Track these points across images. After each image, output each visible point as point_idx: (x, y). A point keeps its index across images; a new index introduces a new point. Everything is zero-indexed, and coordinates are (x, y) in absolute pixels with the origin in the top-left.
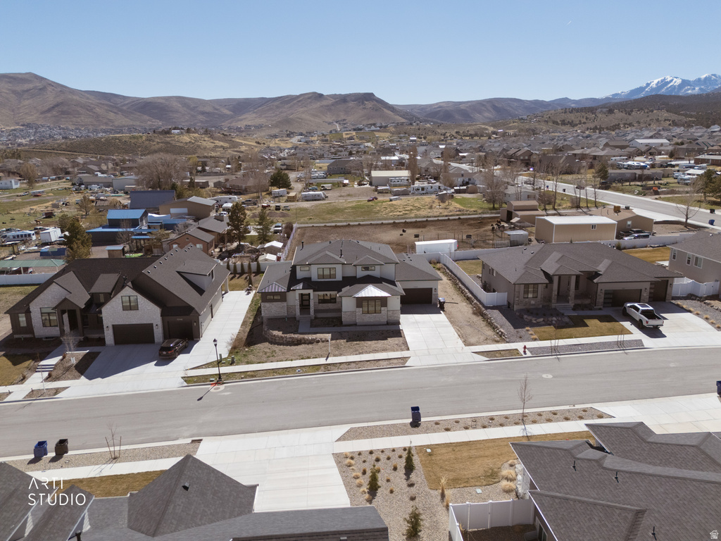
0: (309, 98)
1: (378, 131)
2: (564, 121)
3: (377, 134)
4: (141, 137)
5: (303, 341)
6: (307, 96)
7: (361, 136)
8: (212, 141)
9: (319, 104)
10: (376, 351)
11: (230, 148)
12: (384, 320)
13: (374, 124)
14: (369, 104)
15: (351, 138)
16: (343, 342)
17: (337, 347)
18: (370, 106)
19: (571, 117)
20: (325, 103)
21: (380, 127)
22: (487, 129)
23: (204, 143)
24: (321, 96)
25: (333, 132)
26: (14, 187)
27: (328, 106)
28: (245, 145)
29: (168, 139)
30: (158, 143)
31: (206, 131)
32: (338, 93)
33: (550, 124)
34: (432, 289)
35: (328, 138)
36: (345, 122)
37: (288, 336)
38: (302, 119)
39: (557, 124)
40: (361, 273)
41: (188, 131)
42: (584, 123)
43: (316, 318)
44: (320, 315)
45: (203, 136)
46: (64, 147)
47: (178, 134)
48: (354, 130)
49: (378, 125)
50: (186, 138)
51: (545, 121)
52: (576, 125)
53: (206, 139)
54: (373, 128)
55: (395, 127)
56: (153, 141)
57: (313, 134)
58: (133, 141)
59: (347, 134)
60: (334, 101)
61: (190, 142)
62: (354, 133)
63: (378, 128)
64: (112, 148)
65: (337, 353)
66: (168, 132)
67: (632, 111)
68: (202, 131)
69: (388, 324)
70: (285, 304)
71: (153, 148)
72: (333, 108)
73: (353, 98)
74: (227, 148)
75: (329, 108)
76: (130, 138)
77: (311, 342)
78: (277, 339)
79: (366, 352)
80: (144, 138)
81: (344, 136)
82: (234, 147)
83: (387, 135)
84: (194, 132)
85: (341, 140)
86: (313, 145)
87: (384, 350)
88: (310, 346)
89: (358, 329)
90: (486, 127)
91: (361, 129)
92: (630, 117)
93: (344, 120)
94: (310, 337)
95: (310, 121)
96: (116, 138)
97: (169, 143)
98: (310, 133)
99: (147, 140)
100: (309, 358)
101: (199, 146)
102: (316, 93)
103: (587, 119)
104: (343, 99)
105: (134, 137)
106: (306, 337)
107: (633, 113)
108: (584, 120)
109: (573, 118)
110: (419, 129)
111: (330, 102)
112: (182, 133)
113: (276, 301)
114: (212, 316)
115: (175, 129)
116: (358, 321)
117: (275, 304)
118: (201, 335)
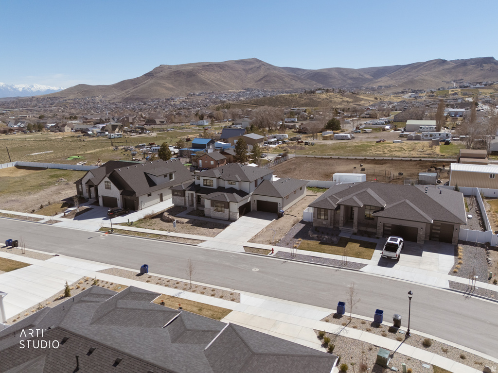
0: (433, 64)
1: (483, 88)
3: (481, 91)
4: (296, 95)
6: (432, 62)
7: (466, 92)
8: (342, 97)
9: (441, 68)
11: (353, 102)
13: (480, 83)
14: (487, 67)
15: (453, 94)
16: (190, 225)
17: (183, 227)
18: (488, 67)
20: (446, 67)
23: (335, 99)
24: (444, 61)
25: (441, 89)
26: (205, 124)
27: (449, 69)
28: (365, 100)
29: (312, 97)
30: (305, 99)
31: (340, 91)
32: (460, 59)
34: (277, 203)
35: (435, 94)
36: (462, 81)
37: (168, 216)
38: (424, 80)
41: (328, 91)
43: (197, 209)
45: (337, 94)
46: (253, 102)
47: (320, 93)
48: (460, 87)
50: (324, 96)
53: (338, 96)
56: (303, 98)
57: (422, 91)
58: (291, 98)
59: (452, 91)
60: (455, 65)
61: (326, 98)
62: (459, 90)
63: (483, 86)
64: (278, 103)
65: (179, 230)
66: (313, 92)
68: (337, 91)
70: (183, 198)
71: (302, 102)
72: (453, 70)
73: (473, 62)
74: (351, 102)
75: (449, 71)
76: (290, 96)
78: (164, 217)
80: (297, 96)
81: (450, 93)
82: (356, 102)
84: (331, 92)
85: (446, 95)
86: (420, 100)
91: (466, 87)
93: (462, 79)
94: (177, 219)
96: (281, 97)
97: (312, 99)
98: (421, 91)
99: (299, 97)
101: (331, 101)
102: (440, 59)
104: (463, 63)
105: (292, 96)
111: (451, 66)
112: (323, 92)
113: (179, 196)
114: (162, 200)
115: (319, 89)
116: (212, 215)
117: (178, 197)
118: (140, 209)
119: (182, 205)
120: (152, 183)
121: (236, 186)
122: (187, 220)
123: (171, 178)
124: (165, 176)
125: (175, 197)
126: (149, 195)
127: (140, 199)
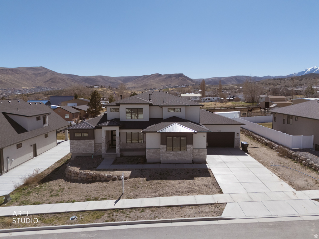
0: (155, 76)
2: (270, 83)
5: (98, 178)
6: (154, 75)
8: (111, 91)
9: (159, 78)
10: (180, 193)
12: (190, 159)
14: (181, 78)
15: (172, 91)
16: (141, 180)
17: (134, 187)
18: (182, 79)
19: (273, 82)
20: (162, 78)
21: (186, 86)
22: (234, 87)
23: (108, 92)
24: (160, 75)
25: (165, 88)
27: (163, 79)
29: (92, 90)
31: (110, 87)
32: (167, 74)
33: (264, 85)
34: (234, 133)
37: (83, 172)
38: (151, 84)
39: (267, 84)
40: (167, 114)
41: (102, 87)
42: (280, 84)
43: (122, 156)
44: (126, 154)
45: (108, 89)
46: (48, 93)
47: (97, 88)
48: (174, 87)
50: (100, 90)
51: (261, 84)
53: (109, 90)
54: (182, 86)
55: (192, 86)
57: (156, 89)
59: (171, 89)
60: (166, 77)
61: (102, 91)
62: (174, 89)
63: (185, 87)
65: (132, 193)
66: (92, 87)
67: (302, 79)
68: (107, 87)
69: (193, 162)
70: (92, 142)
72: (165, 80)
73: (174, 76)
77: (105, 180)
78: (73, 175)
79: (169, 194)
81: (170, 90)
84: (104, 87)
85: (168, 91)
87: (191, 192)
88: (105, 184)
89: (162, 166)
90: (234, 86)
91: (177, 87)
93: (170, 85)
94: (106, 174)
95: (156, 85)
100: (96, 199)
101: (105, 93)
102: (158, 74)
103: (281, 82)
104: (170, 76)
106: (102, 173)
107: (303, 80)
111: (164, 77)
112: (99, 88)
113: (84, 138)
114: (35, 155)
115: (96, 86)
116: (162, 158)
117: (83, 141)
118: (5, 170)
119: (90, 152)
120: (20, 129)
121: (182, 114)
122: (128, 173)
123: (44, 122)
124: (38, 119)
125: (75, 142)
126: (19, 146)
127: (5, 154)
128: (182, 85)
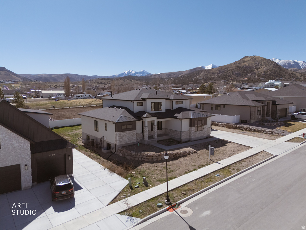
2: (101, 82)
12: (205, 135)
14: (2, 72)
19: (104, 81)
21: (14, 82)
39: (99, 84)
42: (109, 84)
49: (13, 80)
52: (107, 84)
54: (10, 82)
55: (22, 82)
67: (125, 80)
69: (207, 138)
77: (184, 155)
83: (19, 85)
91: (2, 82)
92: (125, 82)
103: (110, 82)
107: (126, 81)
108: (109, 83)
109: (105, 82)
110: (36, 83)
116: (193, 137)
117: (128, 132)
119: (133, 141)
125: (122, 134)
128: (9, 80)
